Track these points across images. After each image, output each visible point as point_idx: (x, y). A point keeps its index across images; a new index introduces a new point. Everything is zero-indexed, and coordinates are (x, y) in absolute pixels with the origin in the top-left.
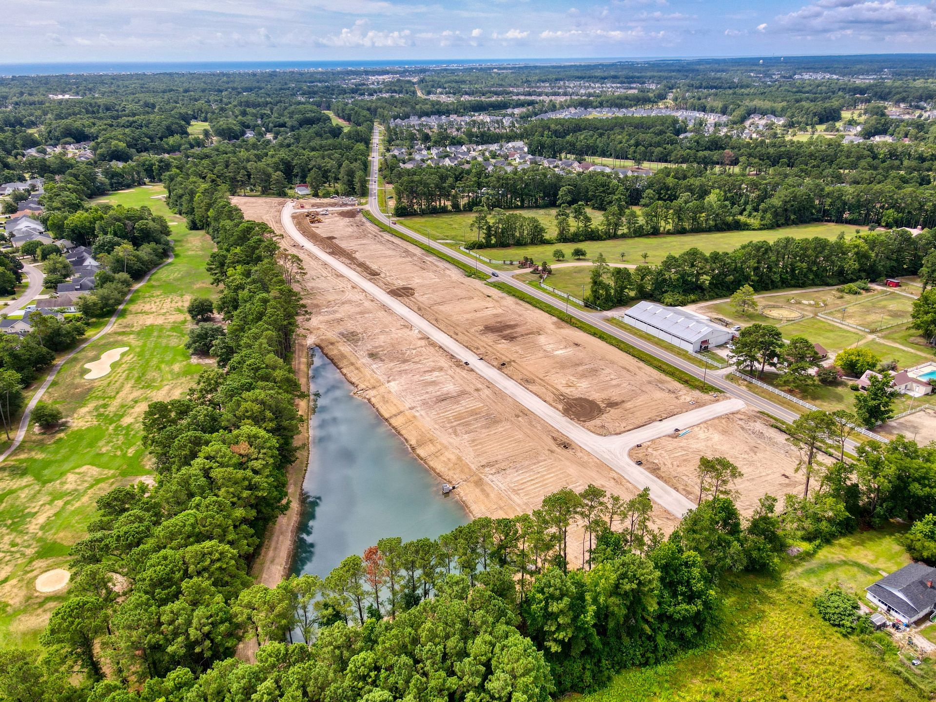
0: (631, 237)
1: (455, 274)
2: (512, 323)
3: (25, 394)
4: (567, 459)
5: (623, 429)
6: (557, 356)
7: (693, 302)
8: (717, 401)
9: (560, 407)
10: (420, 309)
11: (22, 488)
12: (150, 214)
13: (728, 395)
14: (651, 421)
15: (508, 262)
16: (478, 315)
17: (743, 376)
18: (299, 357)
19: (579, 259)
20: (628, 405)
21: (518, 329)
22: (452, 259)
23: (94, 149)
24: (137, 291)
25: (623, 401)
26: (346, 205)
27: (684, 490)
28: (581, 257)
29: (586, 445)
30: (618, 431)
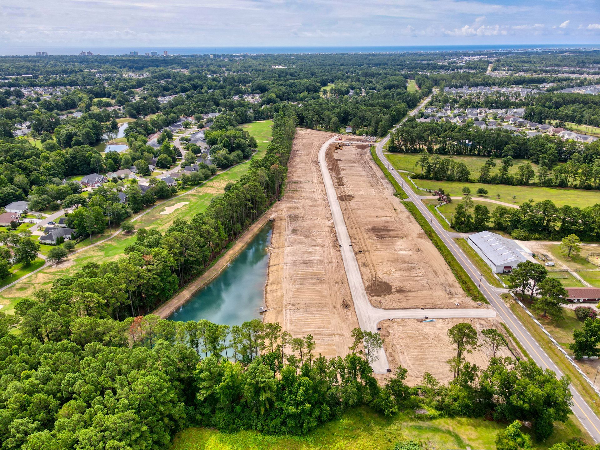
0: (540, 186)
1: (388, 191)
2: (392, 228)
3: (133, 215)
4: (339, 314)
5: (392, 307)
6: (399, 254)
7: (537, 239)
8: (477, 308)
9: (367, 284)
10: (345, 210)
11: (96, 256)
12: (249, 135)
13: (489, 306)
14: (417, 307)
15: (428, 190)
16: (378, 219)
17: (515, 298)
18: (259, 223)
19: (482, 196)
20: (410, 294)
21: (392, 233)
22: (396, 182)
23: (262, 97)
24: (219, 175)
25: (410, 291)
26: (366, 141)
27: (390, 353)
28: (483, 194)
29: (359, 310)
30: (387, 307)
